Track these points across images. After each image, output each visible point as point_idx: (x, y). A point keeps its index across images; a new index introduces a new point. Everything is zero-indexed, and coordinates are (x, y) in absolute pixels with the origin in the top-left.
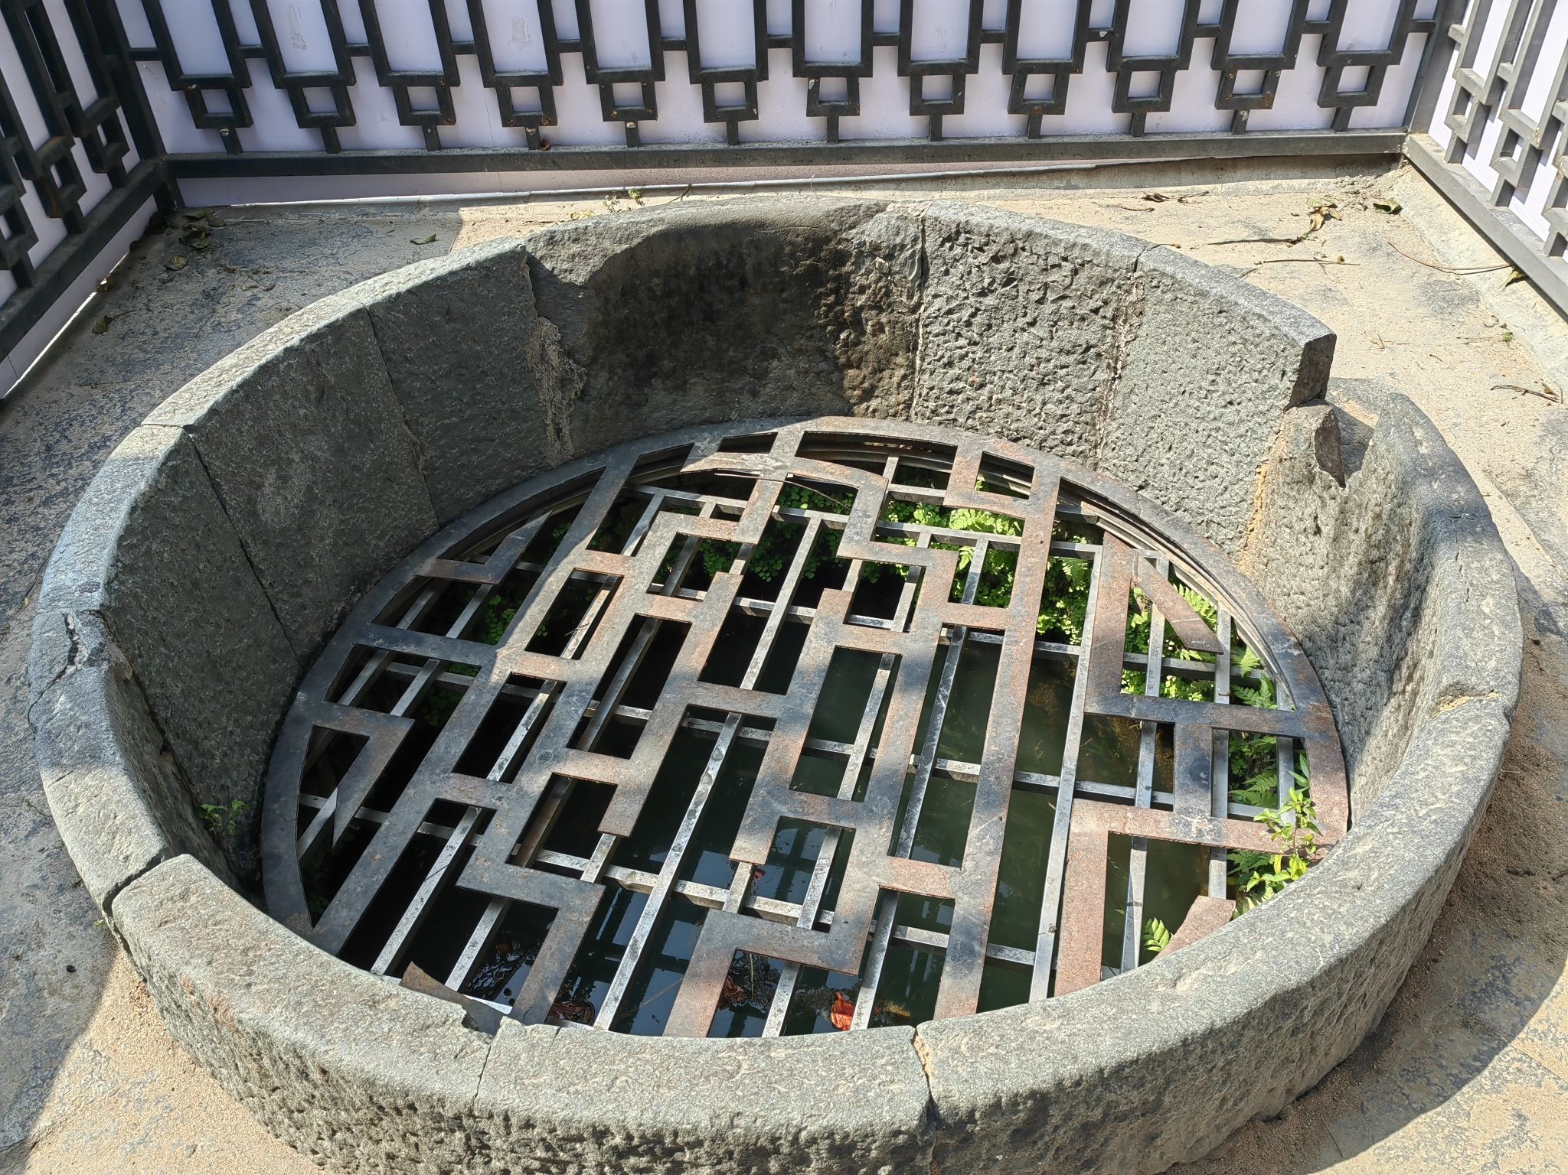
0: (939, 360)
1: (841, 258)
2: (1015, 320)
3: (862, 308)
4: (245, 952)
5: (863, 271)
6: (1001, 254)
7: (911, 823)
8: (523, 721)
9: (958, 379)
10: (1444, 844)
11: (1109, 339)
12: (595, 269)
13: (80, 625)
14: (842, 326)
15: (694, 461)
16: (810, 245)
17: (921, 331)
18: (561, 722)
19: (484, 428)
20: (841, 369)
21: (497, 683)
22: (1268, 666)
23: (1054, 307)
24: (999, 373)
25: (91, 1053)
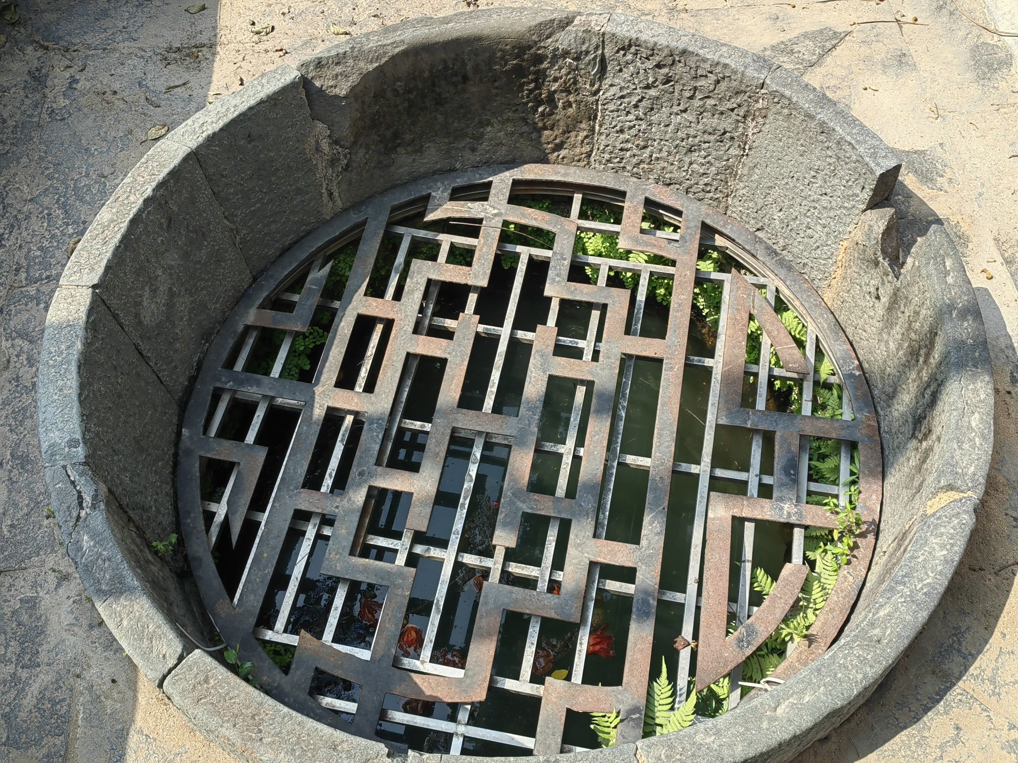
0: (613, 128)
1: (540, 59)
2: (671, 107)
3: (555, 91)
4: (253, 717)
5: (557, 67)
6: (662, 63)
7: (605, 507)
8: (339, 439)
9: (627, 141)
10: (928, 608)
11: (740, 129)
12: (354, 84)
13: (77, 477)
14: (540, 103)
15: (433, 211)
16: (516, 51)
17: (600, 107)
18: (369, 445)
19: (279, 205)
20: (539, 131)
21: (319, 415)
22: (839, 374)
23: (701, 103)
24: (658, 141)
25: (144, 737)
